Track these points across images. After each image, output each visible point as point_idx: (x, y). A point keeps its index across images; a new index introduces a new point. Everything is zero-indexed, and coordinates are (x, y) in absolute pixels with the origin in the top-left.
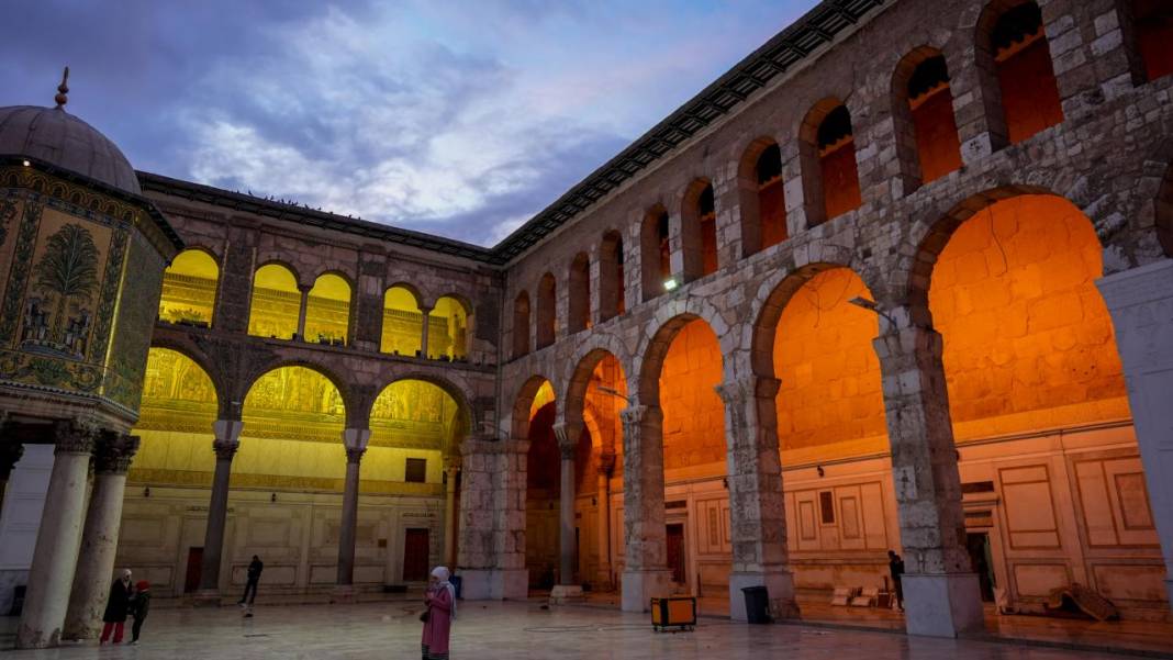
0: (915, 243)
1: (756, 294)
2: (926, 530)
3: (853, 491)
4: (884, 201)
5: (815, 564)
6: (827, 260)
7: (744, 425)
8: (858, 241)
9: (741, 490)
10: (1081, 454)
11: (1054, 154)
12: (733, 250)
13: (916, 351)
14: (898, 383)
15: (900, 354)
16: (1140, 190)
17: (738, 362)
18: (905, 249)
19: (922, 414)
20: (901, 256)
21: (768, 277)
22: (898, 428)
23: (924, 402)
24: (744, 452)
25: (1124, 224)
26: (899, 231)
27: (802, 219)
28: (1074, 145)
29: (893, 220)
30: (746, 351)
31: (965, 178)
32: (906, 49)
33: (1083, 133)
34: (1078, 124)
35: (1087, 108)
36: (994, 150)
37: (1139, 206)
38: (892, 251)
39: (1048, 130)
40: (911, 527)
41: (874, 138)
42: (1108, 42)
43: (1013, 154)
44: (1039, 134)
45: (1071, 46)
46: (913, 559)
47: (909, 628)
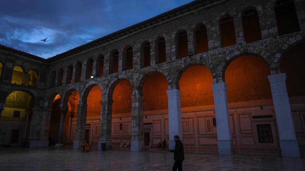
0: (141, 78)
1: (110, 83)
2: (136, 132)
3: (126, 124)
4: (137, 69)
5: (117, 138)
6: (125, 78)
7: (105, 109)
8: (131, 76)
9: (103, 123)
10: (166, 119)
11: (164, 67)
12: (107, 72)
13: (139, 99)
14: (135, 105)
15: (136, 99)
16: (174, 77)
17: (105, 96)
19: (138, 111)
20: (138, 80)
21: (113, 79)
22: (134, 113)
23: (139, 109)
24: (104, 115)
25: (172, 82)
26: (138, 75)
27: (121, 69)
28: (167, 66)
29: (138, 73)
30: (107, 94)
31: (151, 68)
32: (144, 40)
35: (169, 60)
36: (155, 64)
37: (174, 79)
38: (137, 79)
39: (164, 63)
40: (134, 132)
41: (137, 56)
42: (174, 50)
43: (158, 66)
44: (162, 63)
45: (169, 49)
46: (133, 137)
47: (131, 150)
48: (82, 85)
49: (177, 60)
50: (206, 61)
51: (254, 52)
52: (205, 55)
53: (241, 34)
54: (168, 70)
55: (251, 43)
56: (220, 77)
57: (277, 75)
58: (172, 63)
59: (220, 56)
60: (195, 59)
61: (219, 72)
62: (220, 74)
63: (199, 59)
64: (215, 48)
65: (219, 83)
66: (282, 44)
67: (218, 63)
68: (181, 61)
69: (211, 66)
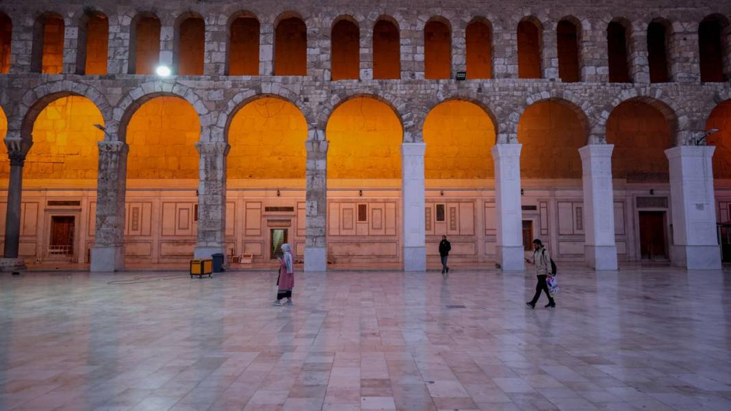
0: (333, 104)
1: (232, 99)
2: (319, 228)
4: (319, 78)
6: (282, 95)
7: (214, 168)
8: (302, 92)
9: (208, 202)
11: (396, 90)
12: (217, 68)
13: (327, 152)
14: (315, 164)
15: (318, 151)
16: (421, 116)
17: (214, 132)
18: (327, 105)
19: (324, 179)
20: (325, 108)
21: (242, 92)
22: (312, 184)
23: (325, 174)
24: (214, 183)
25: (414, 126)
26: (326, 96)
27: (270, 68)
28: (403, 90)
29: (322, 89)
30: (219, 127)
31: (360, 85)
32: (343, 13)
33: (407, 87)
34: (406, 83)
35: (409, 78)
36: (373, 79)
37: (419, 121)
38: (321, 103)
39: (395, 80)
40: (311, 227)
41: (319, 46)
42: (420, 57)
43: (381, 83)
44: (392, 80)
45: (408, 51)
46: (310, 240)
47: (305, 269)
48: (115, 86)
49: (428, 81)
50: (489, 97)
51: (573, 101)
52: (487, 84)
53: (555, 62)
54: (406, 100)
55: (570, 84)
56: (513, 132)
57: (600, 146)
58: (414, 85)
59: (515, 93)
60: (468, 88)
61: (512, 123)
62: (513, 127)
63: (475, 90)
64: (507, 76)
65: (511, 145)
66: (612, 98)
67: (511, 105)
68: (436, 85)
69: (499, 108)
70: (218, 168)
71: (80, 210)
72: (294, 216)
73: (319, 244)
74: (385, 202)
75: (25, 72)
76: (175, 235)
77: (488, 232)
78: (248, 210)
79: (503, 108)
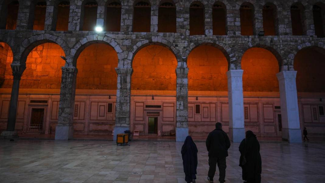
0: (191, 48)
1: (136, 44)
2: (184, 117)
4: (183, 34)
6: (163, 43)
7: (126, 82)
8: (174, 41)
9: (122, 101)
11: (226, 41)
12: (128, 28)
13: (187, 74)
14: (182, 81)
15: (184, 74)
16: (240, 55)
18: (188, 48)
19: (187, 89)
20: (187, 50)
21: (141, 41)
22: (180, 92)
24: (125, 90)
25: (236, 60)
26: (187, 43)
27: (156, 28)
28: (229, 41)
29: (185, 40)
30: (129, 60)
31: (206, 38)
33: (232, 39)
34: (231, 37)
35: (233, 35)
36: (213, 35)
37: (239, 58)
38: (184, 48)
39: (225, 36)
40: (180, 116)
41: (183, 17)
42: (238, 24)
43: (217, 37)
44: (223, 36)
45: (231, 21)
46: (180, 124)
47: (177, 140)
48: (72, 37)
49: (243, 36)
50: (277, 46)
52: (276, 39)
53: (312, 27)
54: (231, 46)
55: (321, 39)
56: (291, 65)
58: (235, 39)
59: (291, 43)
60: (265, 40)
61: (290, 60)
62: (291, 62)
63: (269, 42)
64: (286, 34)
65: (290, 71)
67: (289, 50)
68: (247, 38)
69: (282, 52)
70: (128, 82)
71: (47, 105)
72: (161, 110)
73: (185, 126)
74: (210, 103)
75: (25, 29)
76: (97, 120)
77: (266, 121)
78: (136, 107)
79: (285, 51)
